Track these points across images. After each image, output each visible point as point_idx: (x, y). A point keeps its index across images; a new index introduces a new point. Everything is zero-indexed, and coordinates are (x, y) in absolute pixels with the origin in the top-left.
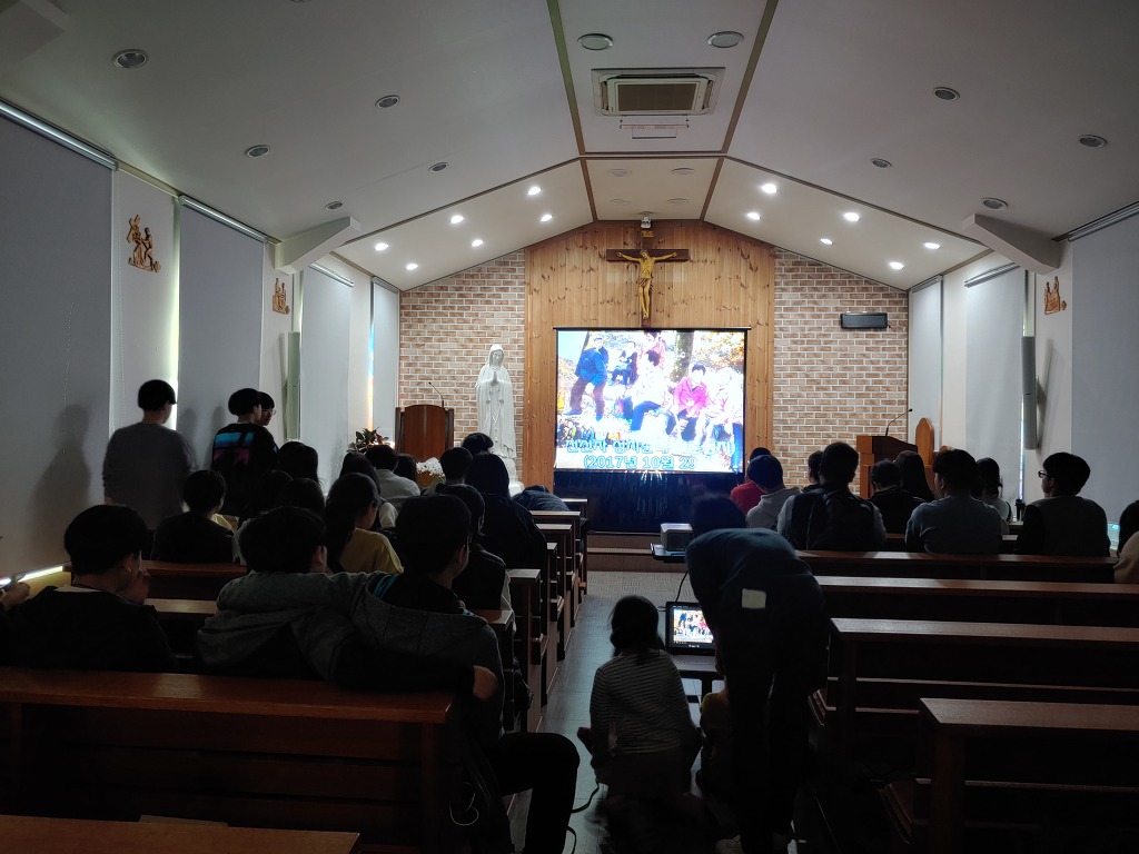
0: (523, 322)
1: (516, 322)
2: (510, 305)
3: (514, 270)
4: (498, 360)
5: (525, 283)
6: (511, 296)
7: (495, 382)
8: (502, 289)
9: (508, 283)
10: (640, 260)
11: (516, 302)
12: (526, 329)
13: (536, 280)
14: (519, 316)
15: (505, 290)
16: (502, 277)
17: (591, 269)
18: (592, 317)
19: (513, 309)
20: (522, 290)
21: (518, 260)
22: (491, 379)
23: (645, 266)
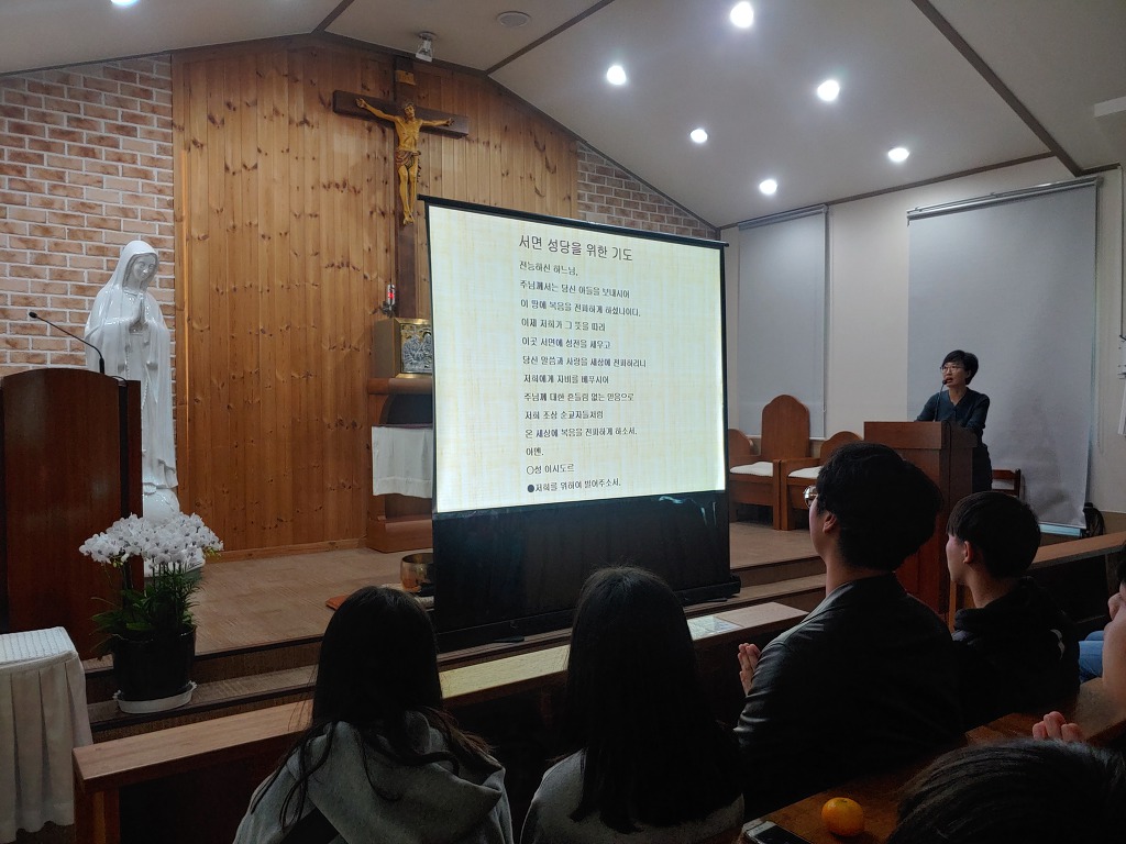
0: (171, 204)
1: (155, 204)
2: (139, 166)
3: (147, 94)
4: (138, 277)
5: (172, 125)
6: (142, 145)
7: (138, 325)
8: (121, 129)
9: (134, 118)
10: (398, 119)
11: (154, 162)
12: (178, 219)
13: (199, 126)
14: (161, 192)
15: (130, 132)
16: (120, 103)
17: (305, 122)
18: (309, 210)
19: (146, 175)
20: (166, 137)
21: (154, 76)
22: (129, 318)
23: (410, 132)
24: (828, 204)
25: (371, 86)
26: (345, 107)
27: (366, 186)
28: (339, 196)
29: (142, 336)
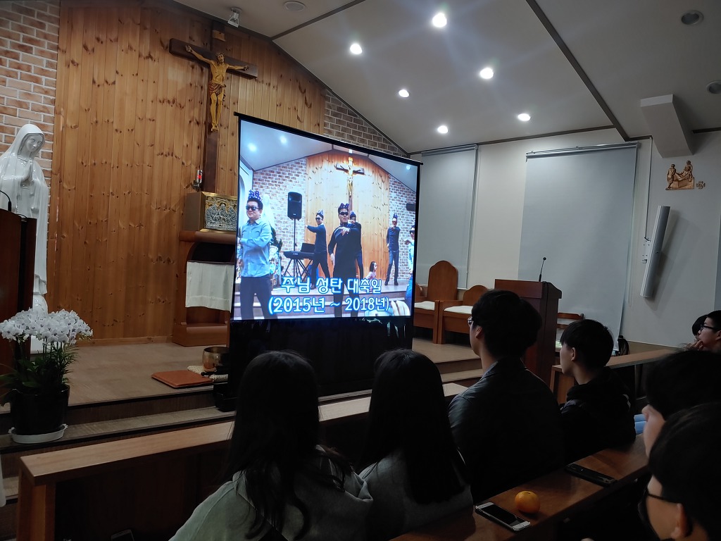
0: (53, 102)
1: (42, 100)
2: (32, 74)
3: (42, 26)
4: (28, 149)
5: (58, 48)
6: (36, 60)
7: (27, 182)
8: (21, 47)
9: (31, 41)
10: (213, 62)
11: (43, 72)
12: (57, 113)
13: (76, 52)
14: (46, 92)
15: (28, 50)
16: (22, 29)
17: (150, 57)
18: (149, 116)
19: (37, 80)
20: (53, 56)
21: (48, 13)
22: (21, 176)
23: (220, 71)
24: (478, 144)
25: (196, 38)
26: (177, 50)
27: (188, 104)
28: (170, 109)
29: (30, 189)
